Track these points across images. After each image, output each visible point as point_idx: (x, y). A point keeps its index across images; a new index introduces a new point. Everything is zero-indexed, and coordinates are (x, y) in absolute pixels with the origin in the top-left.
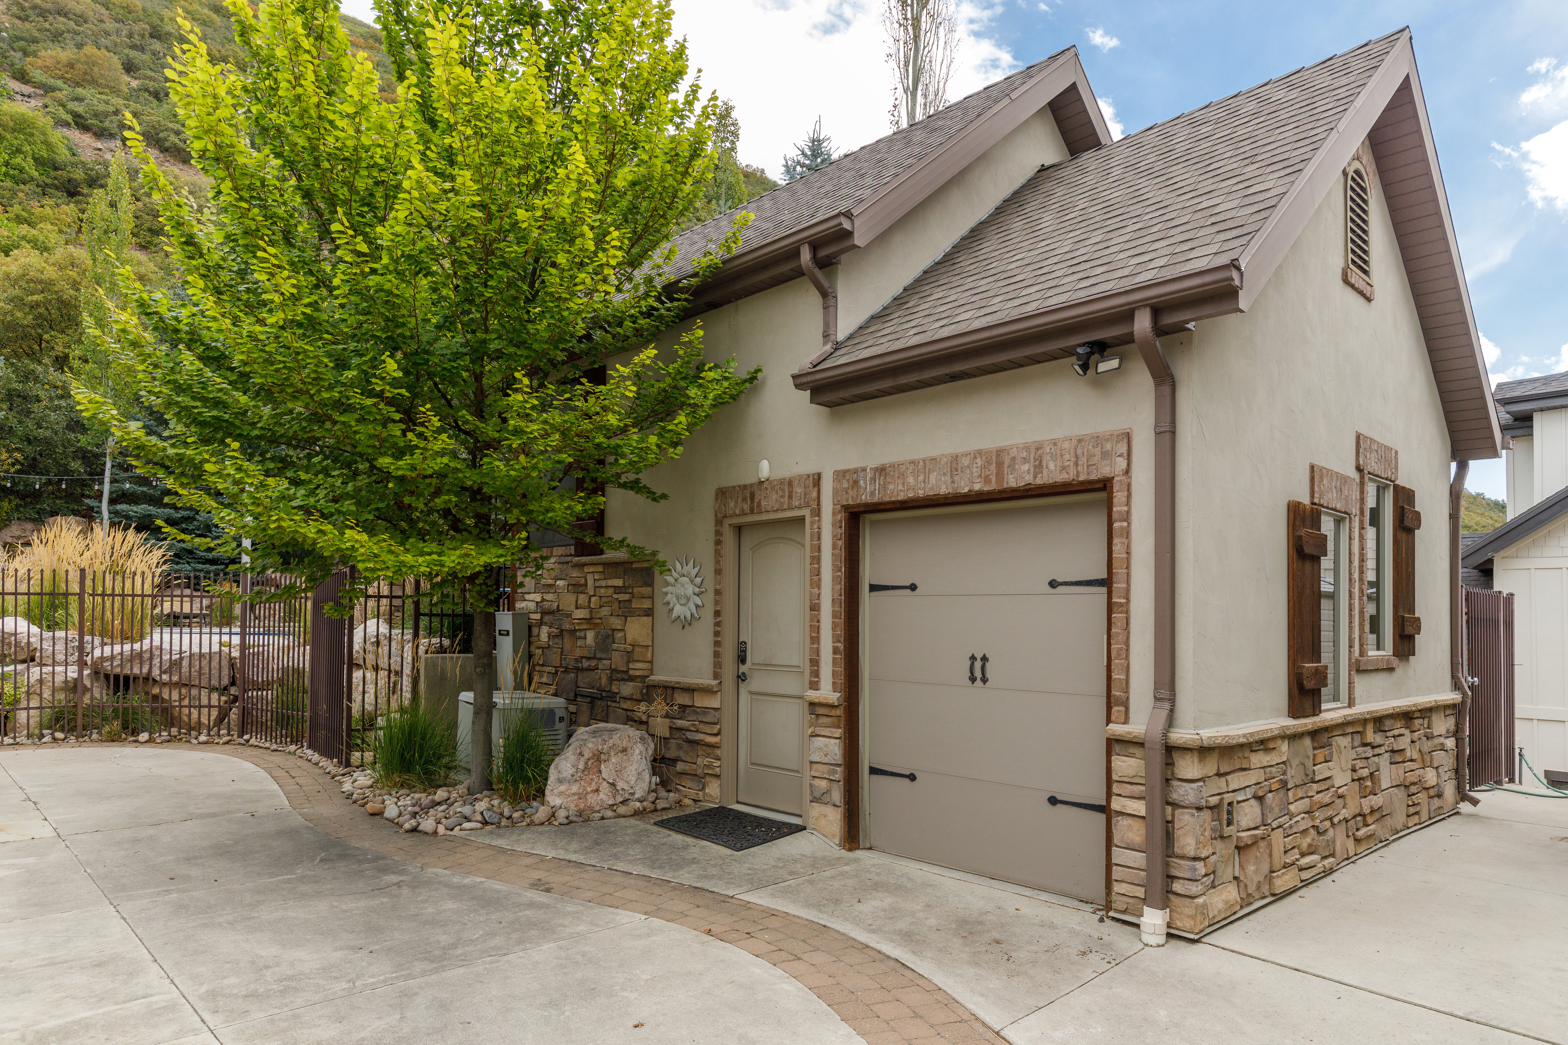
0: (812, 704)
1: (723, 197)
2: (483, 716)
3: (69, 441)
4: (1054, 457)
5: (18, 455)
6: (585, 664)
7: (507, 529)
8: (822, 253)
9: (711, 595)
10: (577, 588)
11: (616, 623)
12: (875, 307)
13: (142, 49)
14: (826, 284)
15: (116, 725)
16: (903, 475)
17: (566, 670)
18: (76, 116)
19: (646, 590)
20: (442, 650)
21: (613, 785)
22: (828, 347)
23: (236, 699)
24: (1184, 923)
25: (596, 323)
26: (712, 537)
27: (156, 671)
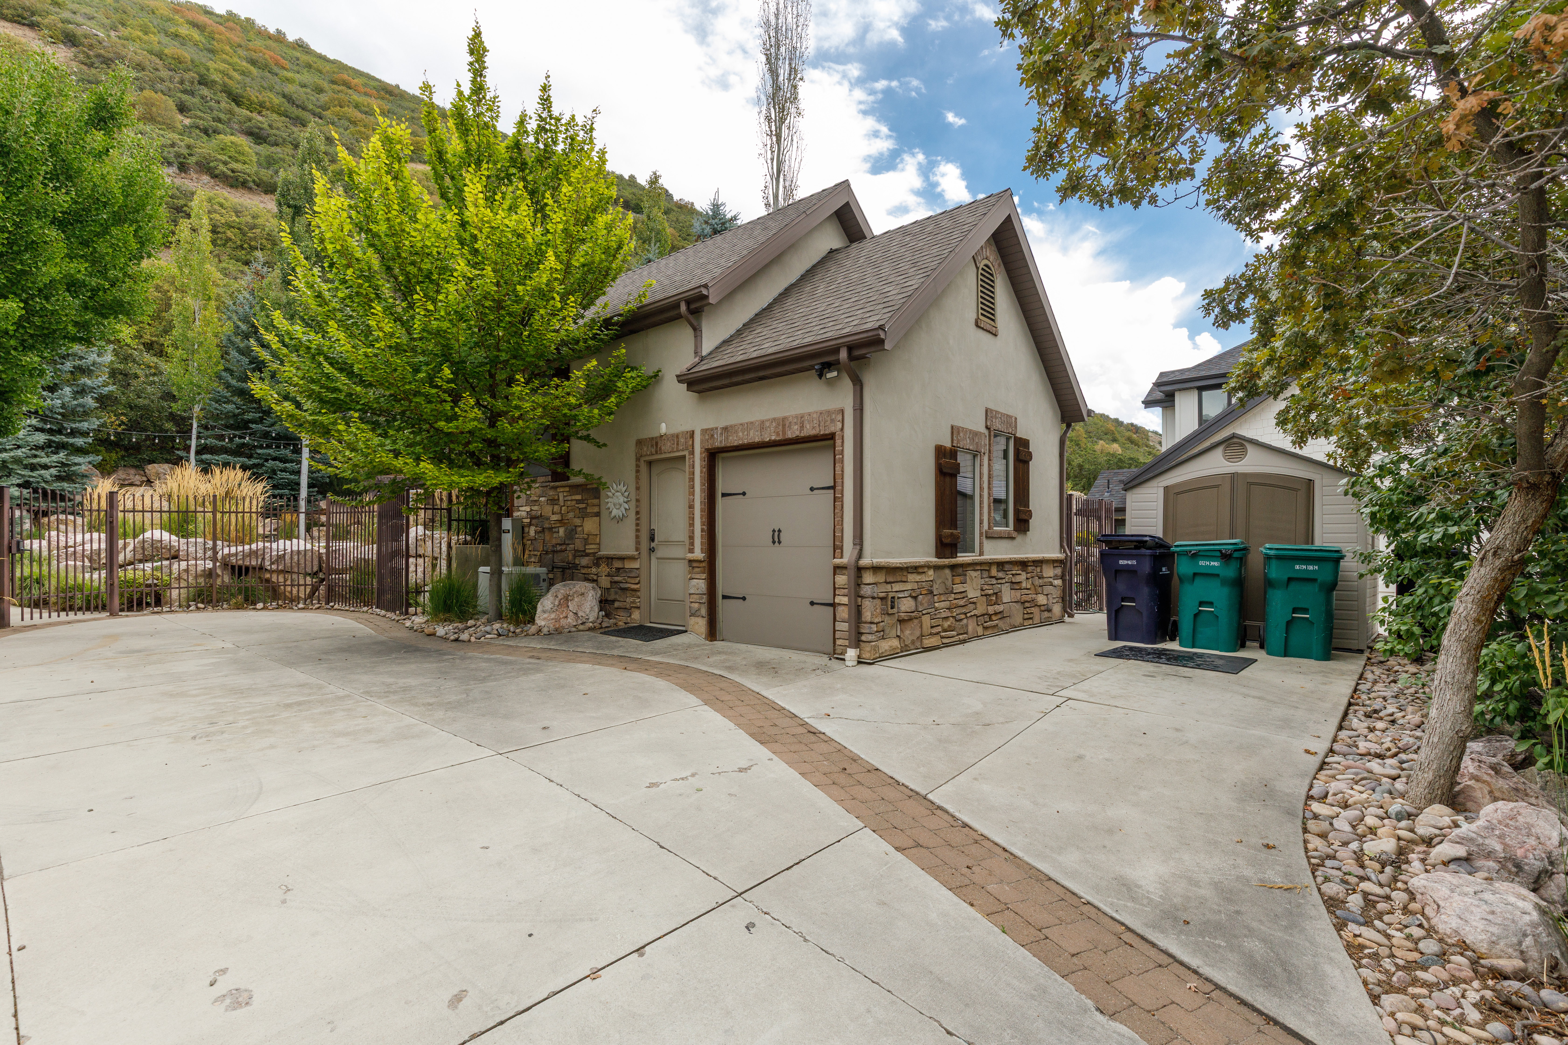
0: (690, 561)
1: (653, 240)
2: (496, 576)
3: (163, 407)
4: (809, 422)
5: (123, 418)
6: (559, 548)
7: (510, 463)
8: (693, 306)
9: (633, 503)
10: (553, 501)
11: (578, 522)
12: (726, 336)
13: (192, 93)
14: (695, 323)
15: (240, 598)
16: (736, 432)
17: (547, 553)
19: (595, 501)
20: (466, 542)
21: (576, 614)
22: (697, 359)
23: (323, 580)
24: (866, 655)
25: (563, 343)
26: (634, 468)
27: (267, 563)
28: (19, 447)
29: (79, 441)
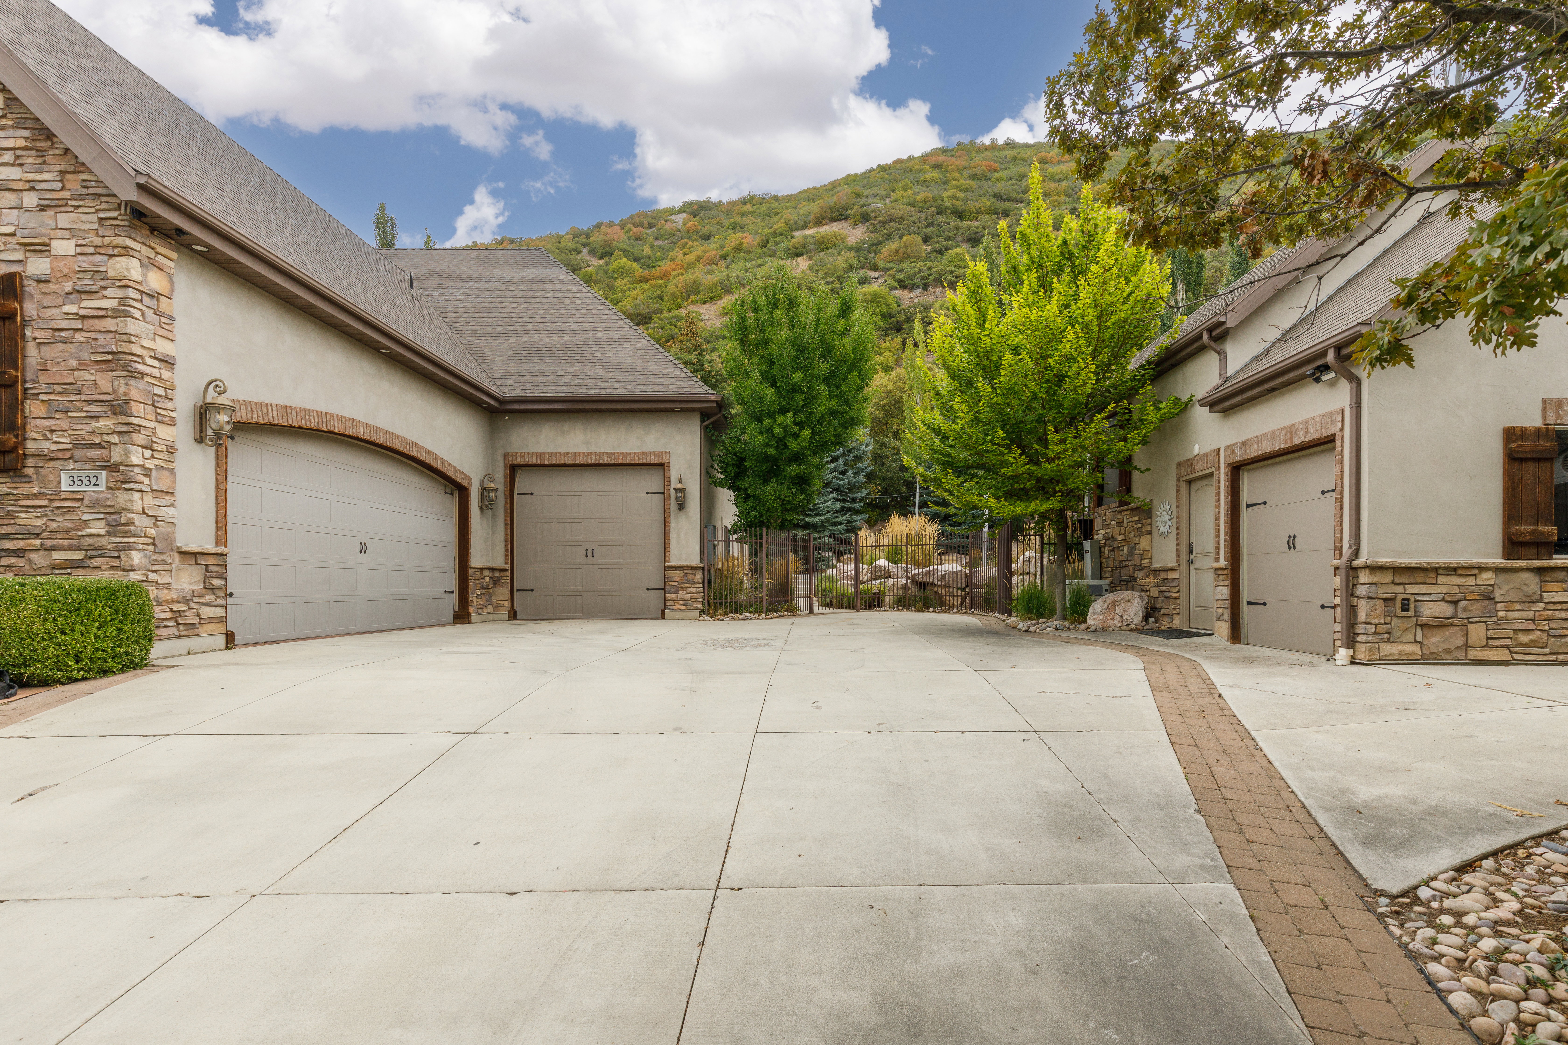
0: (1217, 569)
3: (900, 478)
4: (1313, 426)
5: (879, 487)
6: (1124, 564)
8: (1215, 333)
9: (1175, 520)
10: (1120, 524)
11: (1136, 540)
13: (932, 224)
14: (1218, 349)
15: (921, 604)
16: (1252, 445)
18: (900, 281)
19: (1148, 521)
21: (1122, 617)
22: (1223, 379)
23: (968, 593)
24: (1361, 656)
26: (1175, 488)
27: (936, 580)
28: (829, 512)
29: (857, 506)
